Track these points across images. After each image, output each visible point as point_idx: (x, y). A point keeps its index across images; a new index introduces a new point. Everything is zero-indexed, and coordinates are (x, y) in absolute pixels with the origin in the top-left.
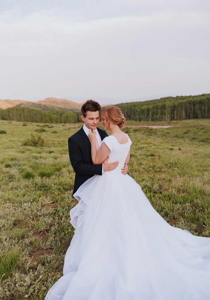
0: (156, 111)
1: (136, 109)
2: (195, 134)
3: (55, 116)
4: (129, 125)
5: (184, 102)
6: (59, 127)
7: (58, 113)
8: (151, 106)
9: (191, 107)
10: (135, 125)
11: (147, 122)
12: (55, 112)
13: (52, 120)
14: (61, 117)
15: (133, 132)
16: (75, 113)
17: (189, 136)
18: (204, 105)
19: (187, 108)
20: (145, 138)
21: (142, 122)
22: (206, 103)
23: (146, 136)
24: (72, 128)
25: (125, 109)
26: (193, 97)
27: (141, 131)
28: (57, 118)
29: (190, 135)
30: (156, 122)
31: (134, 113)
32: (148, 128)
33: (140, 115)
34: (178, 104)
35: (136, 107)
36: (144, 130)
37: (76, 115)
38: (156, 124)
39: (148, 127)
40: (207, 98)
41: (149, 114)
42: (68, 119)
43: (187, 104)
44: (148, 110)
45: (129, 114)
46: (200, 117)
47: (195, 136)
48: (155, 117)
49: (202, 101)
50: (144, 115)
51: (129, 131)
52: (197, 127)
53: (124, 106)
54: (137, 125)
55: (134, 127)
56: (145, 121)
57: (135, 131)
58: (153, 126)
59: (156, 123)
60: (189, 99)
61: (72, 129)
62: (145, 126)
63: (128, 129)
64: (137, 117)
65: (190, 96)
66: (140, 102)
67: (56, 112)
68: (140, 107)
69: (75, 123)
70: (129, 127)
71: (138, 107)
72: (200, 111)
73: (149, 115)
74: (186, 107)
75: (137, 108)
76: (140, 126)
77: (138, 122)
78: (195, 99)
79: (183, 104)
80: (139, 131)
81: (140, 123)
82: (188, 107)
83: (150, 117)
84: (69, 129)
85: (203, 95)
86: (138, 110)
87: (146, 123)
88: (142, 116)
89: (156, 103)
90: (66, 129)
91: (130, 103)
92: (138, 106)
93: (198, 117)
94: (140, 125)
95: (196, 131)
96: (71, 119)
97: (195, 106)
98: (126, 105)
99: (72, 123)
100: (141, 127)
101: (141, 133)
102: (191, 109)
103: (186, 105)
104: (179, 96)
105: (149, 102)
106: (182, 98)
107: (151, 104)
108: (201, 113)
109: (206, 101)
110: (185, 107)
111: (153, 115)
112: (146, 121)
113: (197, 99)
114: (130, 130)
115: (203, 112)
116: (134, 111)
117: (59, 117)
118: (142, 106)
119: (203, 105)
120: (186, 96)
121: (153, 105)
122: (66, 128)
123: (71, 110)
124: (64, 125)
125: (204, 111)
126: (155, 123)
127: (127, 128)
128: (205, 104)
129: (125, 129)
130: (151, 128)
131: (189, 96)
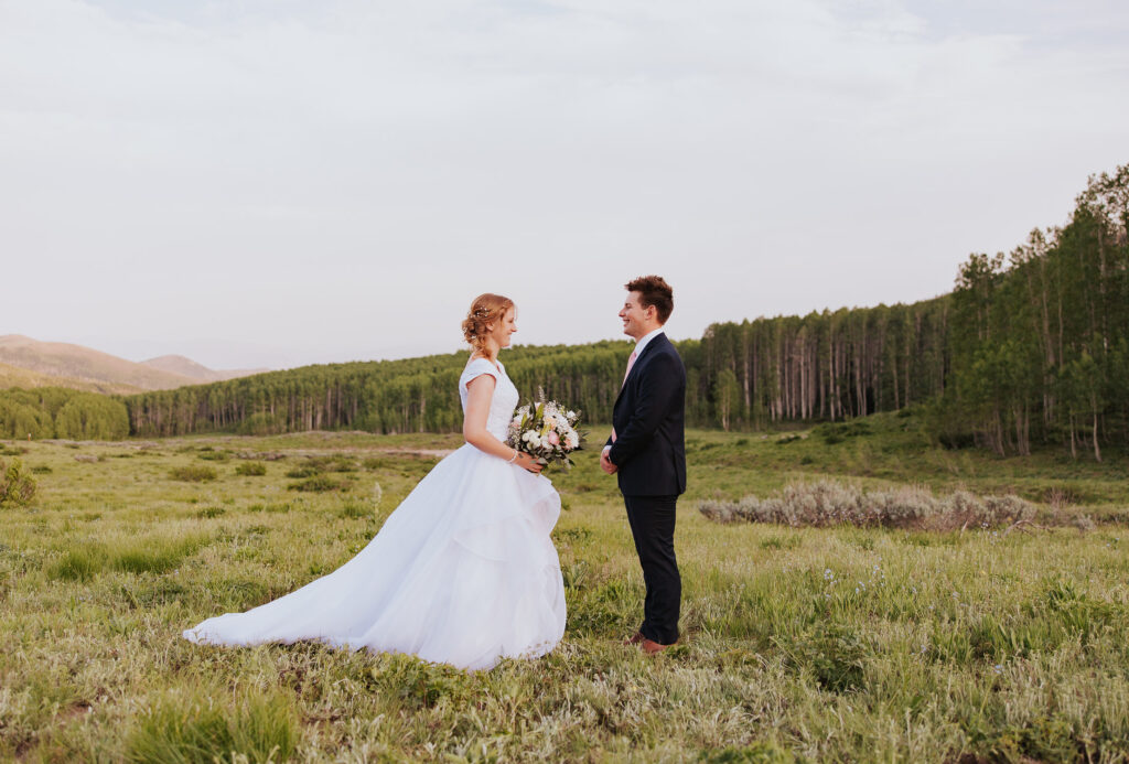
0: (443, 395)
1: (367, 386)
2: (587, 474)
3: (27, 411)
4: (344, 447)
5: (542, 367)
6: (53, 453)
7: (41, 401)
8: (424, 380)
9: (565, 384)
10: (367, 446)
11: (411, 436)
12: (28, 396)
13: (13, 425)
14: (54, 417)
15: (365, 469)
16: (118, 397)
17: (568, 481)
18: (608, 379)
19: (551, 386)
21: (394, 434)
22: (612, 370)
24: (113, 456)
25: (326, 387)
26: (571, 350)
27: (393, 465)
28: (38, 420)
29: (571, 477)
30: (444, 436)
31: (361, 403)
32: (416, 456)
33: (386, 410)
34: (522, 373)
35: (369, 379)
36: (403, 464)
37: (123, 408)
38: (445, 441)
39: (417, 452)
40: (617, 355)
41: (419, 406)
42: (88, 425)
43: (551, 373)
44: (415, 392)
45: (339, 406)
46: (595, 417)
47: (588, 481)
48: (438, 419)
49: (599, 363)
50: (400, 410)
51: (348, 467)
52: (591, 453)
53: (321, 375)
54: (377, 446)
55: (365, 453)
56: (402, 432)
57: (373, 465)
58: (436, 448)
59: (447, 438)
60: (555, 356)
61: (112, 459)
62: (406, 451)
63: (346, 461)
64: (374, 416)
65: (560, 346)
66: (384, 362)
67: (34, 392)
68: (386, 380)
69: (114, 439)
70: (347, 452)
71: (378, 381)
72: (595, 399)
73: (419, 412)
74: (549, 382)
75: (374, 383)
76: (387, 451)
77: (378, 436)
78: (576, 357)
79: (537, 373)
80: (389, 467)
81: (386, 439)
82: (556, 385)
83: (422, 416)
84: (101, 459)
85: (603, 345)
87: (409, 440)
88: (392, 415)
89: (442, 370)
90: (86, 461)
91: (346, 365)
92: (378, 376)
93: (590, 418)
94: (385, 446)
95: (588, 463)
96: (103, 423)
97: (578, 380)
98: (333, 371)
99: (103, 438)
100: (392, 454)
101: (394, 472)
102: (566, 391)
103: (549, 377)
104: (521, 346)
105: (415, 363)
106: (534, 352)
107: (426, 372)
108: (599, 406)
109: (615, 362)
110: (546, 384)
111: (431, 412)
112: (408, 432)
113: (584, 358)
114: (351, 461)
115: (605, 403)
116: (360, 396)
117: (45, 416)
118: (393, 376)
119: (604, 376)
120: (545, 347)
121: (433, 374)
122: (85, 457)
124: (74, 447)
125: (608, 399)
126: (440, 438)
127: (339, 456)
128: (610, 374)
129: (334, 460)
130: (428, 456)
131: (557, 347)
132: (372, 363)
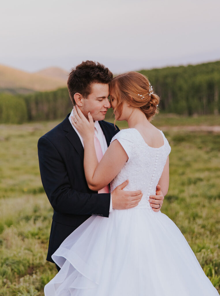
1: (178, 83)
4: (161, 125)
8: (216, 77)
11: (209, 116)
15: (172, 143)
16: (20, 96)
20: (205, 156)
23: (207, 152)
24: (15, 137)
27: (192, 140)
31: (174, 95)
32: (210, 133)
35: (178, 78)
36: (201, 138)
37: (23, 103)
39: (210, 128)
41: (214, 95)
42: (3, 114)
44: (211, 86)
50: (200, 99)
55: (175, 130)
56: (202, 114)
57: (179, 140)
62: (204, 128)
64: (183, 104)
66: (190, 67)
68: (190, 78)
69: (20, 122)
71: (184, 79)
73: (214, 100)
75: (182, 81)
76: (190, 129)
77: (185, 118)
81: (190, 120)
83: (216, 103)
84: (7, 139)
86: (185, 87)
87: (206, 120)
88: (195, 102)
91: (164, 69)
96: (12, 113)
98: (154, 73)
99: (13, 123)
100: (192, 132)
101: (192, 144)
105: (210, 66)
112: (206, 114)
118: (195, 75)
123: (12, 90)
130: (218, 132)
132: (181, 67)
